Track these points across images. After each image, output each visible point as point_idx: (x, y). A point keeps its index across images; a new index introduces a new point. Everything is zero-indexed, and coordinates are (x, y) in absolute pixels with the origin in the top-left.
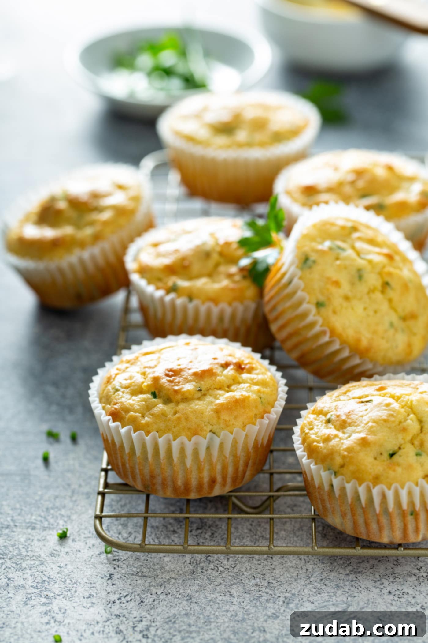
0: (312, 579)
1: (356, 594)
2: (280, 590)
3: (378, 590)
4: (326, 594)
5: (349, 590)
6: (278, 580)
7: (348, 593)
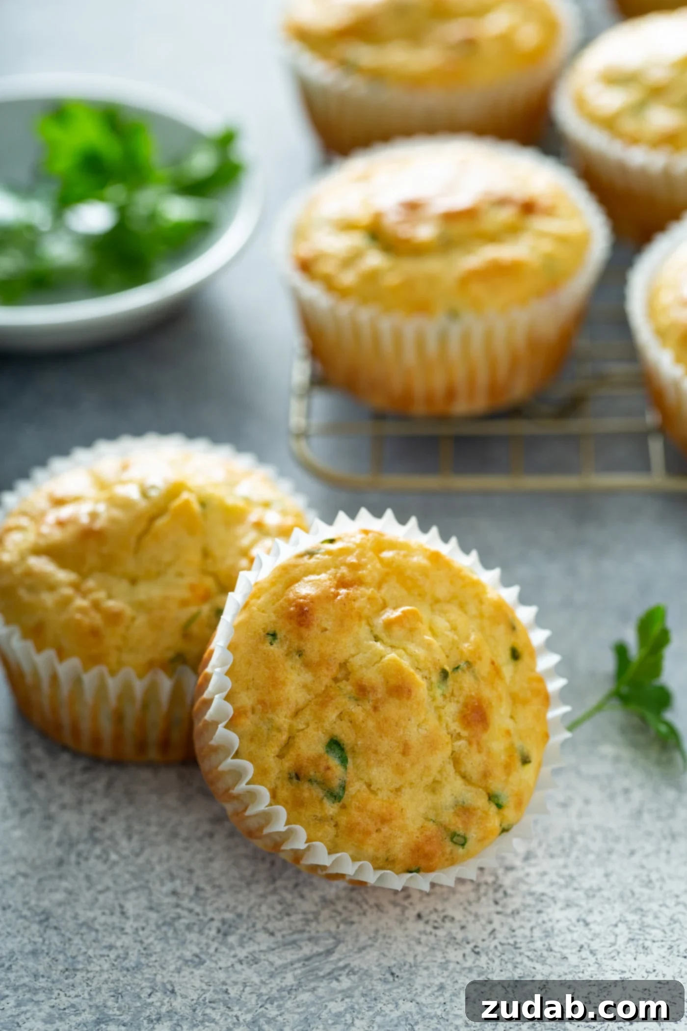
0: (279, 883)
1: (355, 918)
2: (215, 905)
3: (398, 910)
4: (300, 916)
5: (345, 908)
6: (217, 883)
7: (340, 914)
